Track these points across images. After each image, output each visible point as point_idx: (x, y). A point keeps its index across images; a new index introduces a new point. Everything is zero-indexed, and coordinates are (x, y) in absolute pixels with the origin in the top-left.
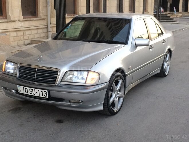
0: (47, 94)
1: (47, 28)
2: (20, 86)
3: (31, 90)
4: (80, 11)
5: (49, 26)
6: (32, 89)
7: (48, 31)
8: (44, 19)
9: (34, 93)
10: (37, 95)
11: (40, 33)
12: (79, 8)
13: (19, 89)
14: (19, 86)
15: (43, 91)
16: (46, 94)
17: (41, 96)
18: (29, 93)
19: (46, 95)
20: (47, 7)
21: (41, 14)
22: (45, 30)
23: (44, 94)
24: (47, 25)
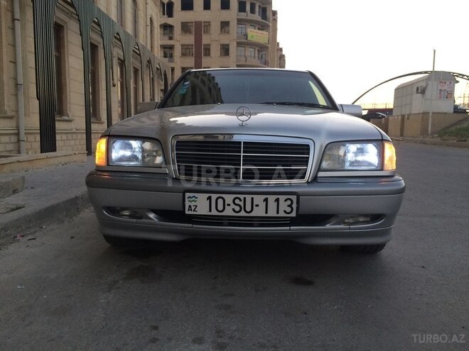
0: (294, 206)
1: (18, 134)
2: (196, 195)
3: (237, 201)
4: (70, 111)
5: (22, 132)
6: (242, 197)
7: (19, 141)
8: (11, 118)
9: (248, 209)
10: (259, 212)
11: (5, 143)
12: (68, 105)
13: (193, 203)
14: (192, 195)
15: (282, 198)
16: (290, 206)
17: (272, 213)
18: (229, 212)
19: (289, 210)
20: (16, 95)
21: (6, 108)
22: (14, 139)
23: (284, 206)
24: (18, 130)
